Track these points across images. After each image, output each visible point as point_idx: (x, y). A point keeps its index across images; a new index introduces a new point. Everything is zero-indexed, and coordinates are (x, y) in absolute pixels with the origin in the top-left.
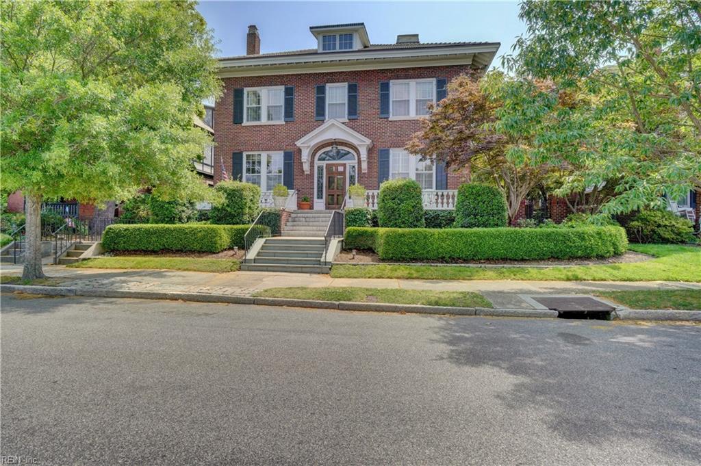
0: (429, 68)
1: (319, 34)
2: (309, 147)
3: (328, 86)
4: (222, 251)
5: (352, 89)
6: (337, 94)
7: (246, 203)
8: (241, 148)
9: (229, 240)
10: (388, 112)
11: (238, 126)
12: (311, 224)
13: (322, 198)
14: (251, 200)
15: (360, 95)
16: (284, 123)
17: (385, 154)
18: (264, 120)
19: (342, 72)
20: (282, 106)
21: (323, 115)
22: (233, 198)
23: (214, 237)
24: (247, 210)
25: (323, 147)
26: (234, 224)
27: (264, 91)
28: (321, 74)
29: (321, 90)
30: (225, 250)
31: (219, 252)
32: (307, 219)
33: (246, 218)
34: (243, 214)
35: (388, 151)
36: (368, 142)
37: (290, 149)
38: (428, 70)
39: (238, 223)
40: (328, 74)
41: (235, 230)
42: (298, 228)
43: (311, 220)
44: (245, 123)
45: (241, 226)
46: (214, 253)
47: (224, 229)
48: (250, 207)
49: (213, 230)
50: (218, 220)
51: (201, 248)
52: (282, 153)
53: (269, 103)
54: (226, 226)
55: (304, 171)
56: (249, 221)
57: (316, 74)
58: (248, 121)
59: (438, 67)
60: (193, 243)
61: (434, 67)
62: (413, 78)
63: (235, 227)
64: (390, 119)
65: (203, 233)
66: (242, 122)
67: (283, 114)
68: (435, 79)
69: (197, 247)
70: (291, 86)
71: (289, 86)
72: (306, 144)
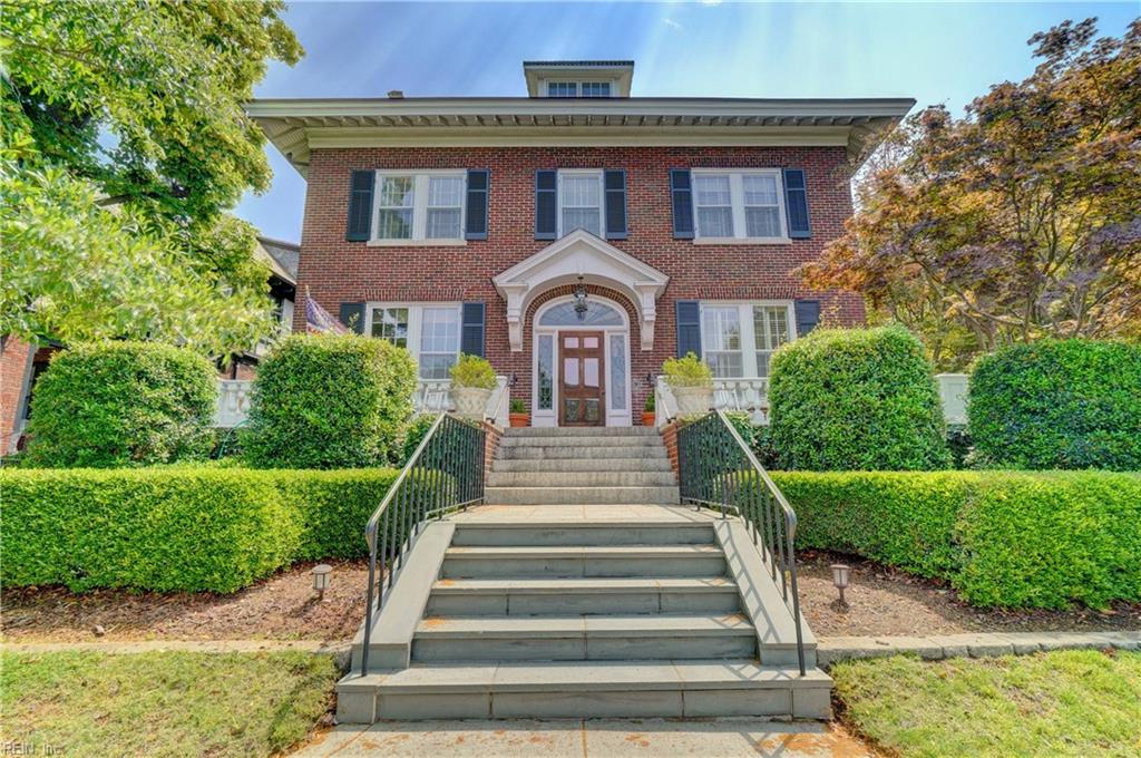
0: (767, 149)
1: (541, 79)
2: (524, 289)
3: (561, 173)
4: (260, 582)
5: (614, 181)
6: (580, 189)
7: (373, 397)
8: (360, 293)
9: (296, 532)
10: (690, 228)
11: (358, 246)
12: (566, 463)
13: (549, 406)
14: (390, 392)
15: (630, 193)
16: (465, 243)
17: (690, 312)
18: (418, 237)
19: (590, 149)
20: (459, 210)
21: (553, 229)
22: (330, 381)
23: (225, 523)
24: (375, 421)
25: (553, 296)
26: (325, 465)
27: (421, 179)
28: (547, 149)
29: (548, 181)
30: (280, 571)
31: (242, 590)
32: (550, 452)
33: (370, 445)
34: (362, 433)
35: (696, 305)
36: (661, 280)
37: (478, 297)
38: (765, 153)
39: (340, 464)
40: (561, 150)
41: (326, 486)
42: (529, 477)
43: (564, 452)
44: (374, 240)
45: (353, 474)
46: (217, 597)
47: (280, 486)
48: (384, 414)
49: (225, 493)
50: (270, 455)
51: (156, 576)
52: (458, 307)
53: (430, 202)
54: (290, 475)
55: (509, 346)
56: (378, 457)
57: (537, 149)
58: (381, 237)
59: (785, 148)
60: (121, 553)
61: (776, 148)
62: (737, 166)
63: (329, 476)
64: (695, 242)
65: (172, 505)
66: (369, 238)
67: (463, 226)
68: (779, 170)
69: (134, 568)
70: (482, 170)
71: (477, 169)
72: (518, 282)
